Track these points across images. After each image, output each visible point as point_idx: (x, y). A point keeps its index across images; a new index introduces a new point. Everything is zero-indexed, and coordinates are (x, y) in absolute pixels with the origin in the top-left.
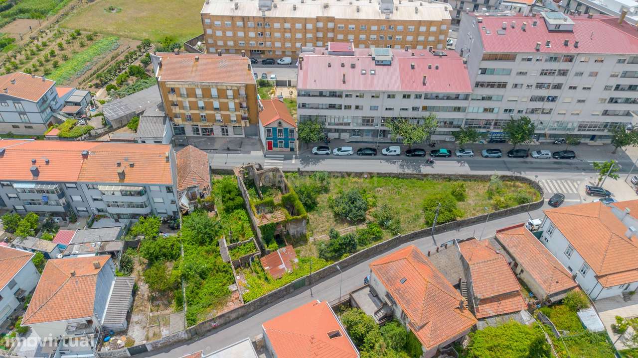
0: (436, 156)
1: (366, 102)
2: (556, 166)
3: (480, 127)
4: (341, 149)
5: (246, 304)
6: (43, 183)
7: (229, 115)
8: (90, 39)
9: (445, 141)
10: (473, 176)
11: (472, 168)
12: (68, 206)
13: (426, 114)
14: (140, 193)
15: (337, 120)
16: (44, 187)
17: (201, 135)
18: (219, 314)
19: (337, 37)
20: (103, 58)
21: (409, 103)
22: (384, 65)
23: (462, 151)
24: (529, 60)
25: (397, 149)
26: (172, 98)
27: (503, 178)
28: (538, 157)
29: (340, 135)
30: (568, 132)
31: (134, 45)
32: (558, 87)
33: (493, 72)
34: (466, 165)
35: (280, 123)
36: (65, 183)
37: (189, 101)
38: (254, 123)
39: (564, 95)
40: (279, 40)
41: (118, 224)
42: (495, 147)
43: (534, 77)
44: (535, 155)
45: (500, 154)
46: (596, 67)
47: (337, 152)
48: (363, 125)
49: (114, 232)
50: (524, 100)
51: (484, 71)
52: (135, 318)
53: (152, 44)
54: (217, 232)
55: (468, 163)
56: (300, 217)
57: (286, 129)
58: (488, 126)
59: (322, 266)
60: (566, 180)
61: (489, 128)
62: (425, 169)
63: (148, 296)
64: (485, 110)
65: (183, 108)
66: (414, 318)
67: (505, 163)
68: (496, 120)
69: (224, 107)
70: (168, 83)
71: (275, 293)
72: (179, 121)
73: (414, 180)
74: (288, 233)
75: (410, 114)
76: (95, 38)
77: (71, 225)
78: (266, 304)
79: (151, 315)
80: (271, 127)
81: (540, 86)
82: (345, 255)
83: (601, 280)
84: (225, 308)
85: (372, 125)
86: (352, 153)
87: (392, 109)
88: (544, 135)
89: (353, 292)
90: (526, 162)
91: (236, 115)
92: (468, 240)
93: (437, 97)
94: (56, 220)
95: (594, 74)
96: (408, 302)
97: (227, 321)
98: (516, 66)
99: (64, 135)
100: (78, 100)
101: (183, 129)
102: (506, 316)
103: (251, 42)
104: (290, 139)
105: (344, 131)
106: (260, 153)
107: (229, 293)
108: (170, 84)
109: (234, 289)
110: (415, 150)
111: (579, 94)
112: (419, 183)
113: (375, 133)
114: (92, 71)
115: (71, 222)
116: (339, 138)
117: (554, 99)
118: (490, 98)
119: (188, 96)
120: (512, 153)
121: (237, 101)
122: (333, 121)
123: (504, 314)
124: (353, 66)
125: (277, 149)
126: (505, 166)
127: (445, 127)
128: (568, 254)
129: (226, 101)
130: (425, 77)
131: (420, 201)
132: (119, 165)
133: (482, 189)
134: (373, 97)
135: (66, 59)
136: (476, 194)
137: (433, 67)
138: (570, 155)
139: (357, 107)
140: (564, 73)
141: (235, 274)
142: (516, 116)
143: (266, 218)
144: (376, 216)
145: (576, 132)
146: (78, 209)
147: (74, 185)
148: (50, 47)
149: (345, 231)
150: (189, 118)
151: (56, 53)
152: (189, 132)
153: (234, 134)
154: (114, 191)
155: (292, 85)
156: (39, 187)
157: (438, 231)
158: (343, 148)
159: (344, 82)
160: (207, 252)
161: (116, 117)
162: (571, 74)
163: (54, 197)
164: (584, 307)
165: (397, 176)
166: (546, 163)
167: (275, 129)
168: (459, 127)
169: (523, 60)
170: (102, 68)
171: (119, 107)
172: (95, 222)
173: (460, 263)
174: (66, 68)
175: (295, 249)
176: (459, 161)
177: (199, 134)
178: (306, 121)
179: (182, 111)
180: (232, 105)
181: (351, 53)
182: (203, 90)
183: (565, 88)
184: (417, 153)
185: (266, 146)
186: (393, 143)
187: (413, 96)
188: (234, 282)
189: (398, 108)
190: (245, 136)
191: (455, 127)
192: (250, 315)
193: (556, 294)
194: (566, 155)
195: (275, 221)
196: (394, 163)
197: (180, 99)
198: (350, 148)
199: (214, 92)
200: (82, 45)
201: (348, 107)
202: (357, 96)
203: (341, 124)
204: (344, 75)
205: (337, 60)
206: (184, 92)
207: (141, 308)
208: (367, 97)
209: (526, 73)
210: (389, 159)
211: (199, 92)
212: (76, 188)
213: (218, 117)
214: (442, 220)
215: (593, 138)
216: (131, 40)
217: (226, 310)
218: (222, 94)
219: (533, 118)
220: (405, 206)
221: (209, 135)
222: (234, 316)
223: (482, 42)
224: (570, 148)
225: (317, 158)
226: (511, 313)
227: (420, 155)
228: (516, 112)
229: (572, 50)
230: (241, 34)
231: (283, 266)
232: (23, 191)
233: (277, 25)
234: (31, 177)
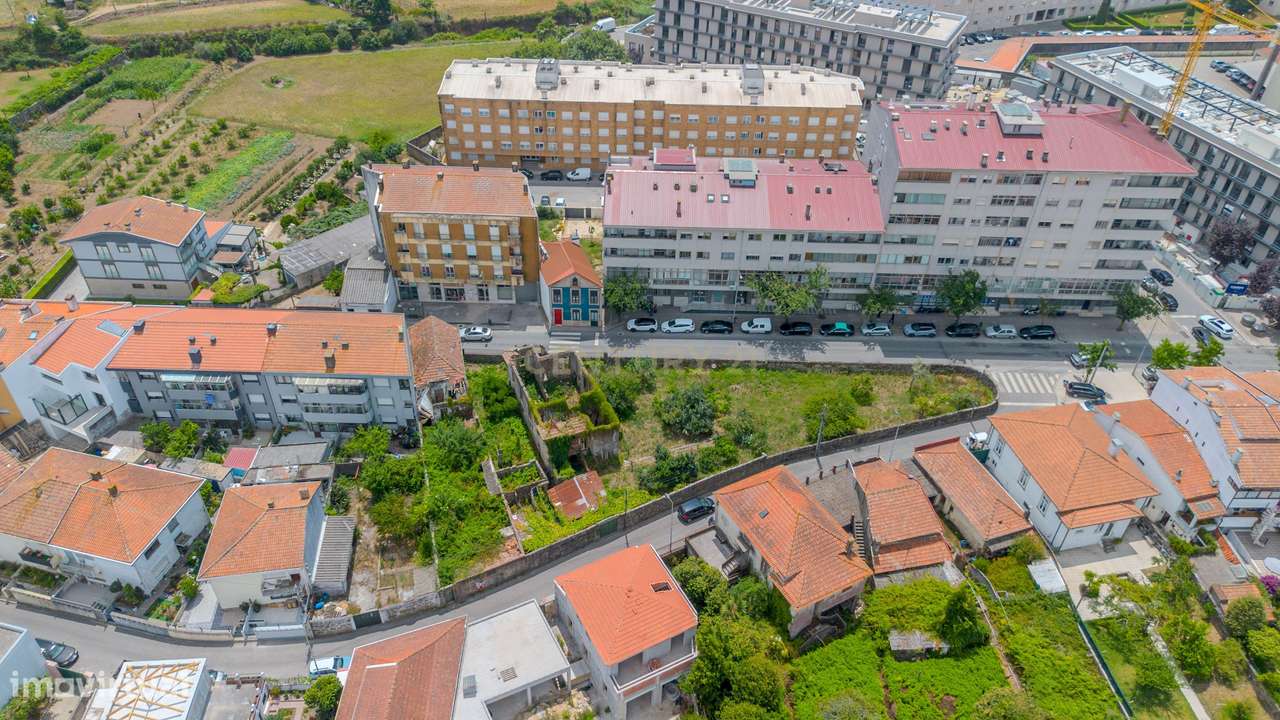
0: (829, 334)
1: (714, 247)
2: (1023, 350)
3: (900, 288)
4: (674, 323)
5: (527, 555)
6: (207, 374)
7: (492, 268)
8: (244, 135)
9: (845, 310)
10: (887, 366)
11: (887, 354)
12: (242, 411)
13: (812, 266)
14: (358, 390)
15: (667, 276)
16: (210, 380)
17: (444, 300)
18: (488, 568)
19: (668, 134)
20: (269, 169)
21: (785, 249)
22: (744, 187)
23: (871, 326)
24: (972, 181)
25: (765, 324)
26: (401, 239)
27: (934, 368)
28: (995, 337)
29: (672, 300)
30: (1044, 296)
31: (321, 147)
32: (1023, 222)
33: (917, 199)
34: (878, 348)
35: (575, 280)
36: (241, 373)
37: (428, 246)
38: (533, 281)
39: (1032, 236)
40: (570, 139)
41: (319, 440)
42: (925, 319)
43: (981, 208)
44: (991, 332)
45: (933, 331)
46: (1080, 192)
47: (668, 328)
48: (710, 283)
49: (318, 450)
50: (970, 243)
51: (902, 198)
52: (357, 577)
53: (350, 145)
54: (479, 450)
55: (881, 346)
56: (609, 426)
57: (585, 290)
58: (913, 285)
59: (641, 500)
60: (1037, 373)
61: (915, 288)
62: (811, 356)
63: (376, 546)
64: (908, 260)
65: (417, 255)
66: (778, 566)
67: (941, 345)
68: (926, 276)
69: (485, 254)
70: (395, 215)
71: (572, 540)
72: (409, 277)
73: (792, 372)
74: (590, 453)
75: (785, 266)
76: (251, 133)
77: (245, 441)
78: (558, 557)
79: (382, 572)
80: (560, 286)
81: (992, 221)
82: (680, 485)
83: (1067, 518)
84: (495, 560)
85: (725, 283)
86: (692, 330)
87: (757, 258)
88: (1006, 301)
89: (691, 537)
90: (974, 345)
91: (504, 268)
92: (870, 461)
93: (829, 239)
94: (222, 434)
95: (1077, 204)
96: (770, 544)
97: (500, 580)
98: (953, 189)
99: (221, 299)
100: (238, 241)
101: (414, 290)
102: (921, 571)
103: (522, 143)
104: (591, 307)
105: (681, 293)
106: (542, 330)
107: (502, 539)
108: (399, 217)
109: (509, 534)
110: (796, 324)
111: (1056, 234)
112: (800, 377)
113: (730, 296)
114: (253, 193)
115: (245, 437)
116: (672, 305)
117: (1016, 242)
118: (913, 241)
119: (427, 236)
120: (955, 330)
121: (505, 244)
122: (661, 277)
123: (917, 568)
124: (694, 189)
125: (571, 323)
126: (940, 350)
127: (843, 287)
128: (1023, 482)
129: (487, 244)
130: (809, 207)
131: (800, 406)
132: (325, 345)
133: (901, 386)
134: (725, 238)
135: (205, 170)
136: (891, 395)
137: (823, 191)
138: (1045, 332)
139: (700, 255)
140: (1028, 201)
141: (509, 512)
142: (957, 269)
143: (556, 427)
144: (728, 428)
145: (1056, 296)
146: (257, 416)
147: (254, 378)
148: (176, 150)
149: (678, 449)
150: (427, 272)
151: (188, 161)
152: (424, 294)
153: (499, 298)
154: (317, 386)
155: (592, 216)
156: (202, 379)
157: (826, 451)
158: (678, 322)
159: (679, 215)
160: (465, 480)
161: (302, 269)
162: (1040, 204)
163: (225, 395)
164: (1039, 557)
165: (764, 366)
166: (1009, 346)
167: (566, 290)
168: (866, 286)
169: (963, 180)
170: (269, 187)
171: (307, 253)
172: (283, 438)
173: (854, 494)
174: (207, 187)
175: (601, 478)
176: (865, 343)
177: (440, 298)
178: (617, 277)
179: (416, 261)
180: (496, 251)
181: (691, 168)
182: (452, 227)
183: (1033, 224)
184: (798, 329)
185: (551, 318)
186: (758, 314)
187: (789, 238)
188: (509, 524)
189: (766, 256)
190: (517, 300)
191: (859, 286)
192: (533, 573)
193: (999, 540)
194: (1041, 332)
195: (570, 432)
196: (762, 345)
197: (413, 241)
198: (689, 322)
199: (469, 230)
200: (232, 147)
201: (685, 255)
202: (700, 237)
203: (674, 282)
204: (679, 204)
205: (667, 179)
206: (420, 230)
207: (366, 563)
208: (716, 239)
209: (969, 201)
210: (752, 338)
211: (444, 230)
212: (258, 381)
213: (474, 270)
214: (831, 434)
215: (1086, 305)
216: (313, 137)
217: (497, 564)
218: (481, 232)
219: (984, 272)
220: (776, 414)
221: (457, 300)
222: (509, 572)
223: (897, 152)
224: (1047, 321)
225: (635, 338)
226: (928, 566)
227: (802, 333)
228: (957, 262)
229: (1038, 166)
230: (505, 129)
231: (582, 501)
232: (175, 386)
233: (567, 115)
234: (189, 365)
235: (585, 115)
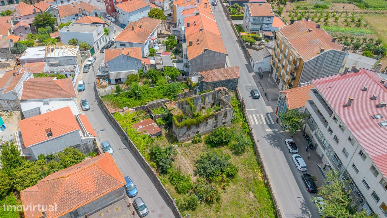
1: (343, 139)
5: (111, 114)
17: (275, 81)
35: (285, 97)
47: (294, 157)
57: (286, 105)
69: (286, 67)
75: (366, 193)
76: (362, 27)
80: (282, 96)
86: (299, 170)
87: (357, 171)
91: (287, 78)
99: (243, 37)
106: (270, 111)
109: (124, 108)
135: (326, 25)
139: (336, 139)
141: (135, 107)
152: (274, 74)
158: (301, 160)
167: (282, 100)
188: (129, 108)
198: (303, 165)
199: (287, 52)
200: (347, 25)
204: (352, 99)
206: (279, 43)
208: (346, 135)
211: (283, 47)
213: (282, 73)
218: (288, 56)
221: (278, 84)
231: (141, 127)
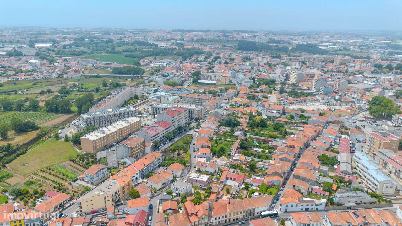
11: (180, 137)
25: (168, 141)
26: (133, 150)
30: (184, 126)
33: (173, 120)
34: (178, 137)
37: (136, 149)
39: (181, 120)
43: (178, 119)
50: (178, 123)
62: (175, 141)
65: (135, 152)
67: (181, 135)
68: (176, 128)
70: (132, 146)
72: (134, 156)
73: (177, 142)
85: (162, 138)
86: (163, 145)
91: (143, 148)
103: (105, 143)
118: (174, 125)
122: (157, 141)
131: (182, 143)
140: (180, 116)
142: (178, 126)
150: (135, 154)
157: (190, 144)
158: (161, 145)
159: (156, 132)
165: (174, 143)
181: (150, 128)
184: (171, 140)
186: (166, 140)
187: (166, 130)
189: (164, 133)
191: (172, 132)
196: (170, 143)
201: (159, 136)
202: (160, 133)
210: (168, 143)
211: (137, 146)
218: (141, 144)
219: (180, 125)
230: (103, 142)
232: (144, 170)
233: (110, 135)
234: (144, 166)
235: (113, 134)
